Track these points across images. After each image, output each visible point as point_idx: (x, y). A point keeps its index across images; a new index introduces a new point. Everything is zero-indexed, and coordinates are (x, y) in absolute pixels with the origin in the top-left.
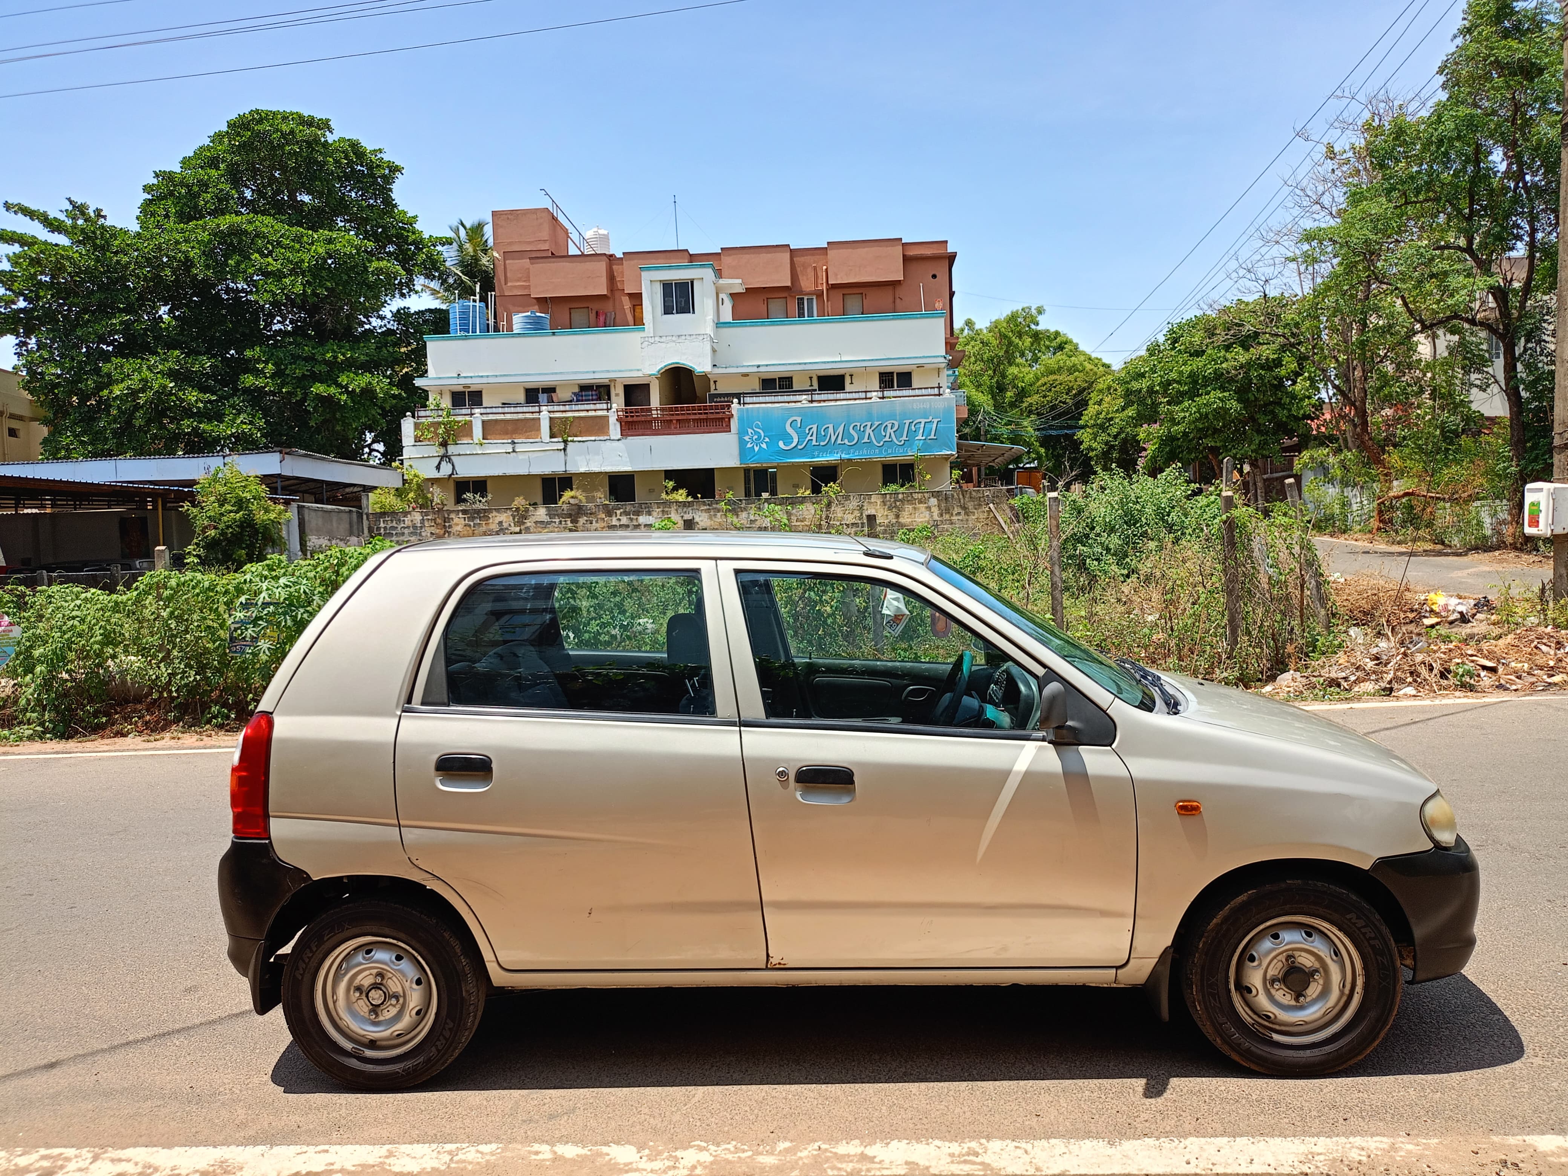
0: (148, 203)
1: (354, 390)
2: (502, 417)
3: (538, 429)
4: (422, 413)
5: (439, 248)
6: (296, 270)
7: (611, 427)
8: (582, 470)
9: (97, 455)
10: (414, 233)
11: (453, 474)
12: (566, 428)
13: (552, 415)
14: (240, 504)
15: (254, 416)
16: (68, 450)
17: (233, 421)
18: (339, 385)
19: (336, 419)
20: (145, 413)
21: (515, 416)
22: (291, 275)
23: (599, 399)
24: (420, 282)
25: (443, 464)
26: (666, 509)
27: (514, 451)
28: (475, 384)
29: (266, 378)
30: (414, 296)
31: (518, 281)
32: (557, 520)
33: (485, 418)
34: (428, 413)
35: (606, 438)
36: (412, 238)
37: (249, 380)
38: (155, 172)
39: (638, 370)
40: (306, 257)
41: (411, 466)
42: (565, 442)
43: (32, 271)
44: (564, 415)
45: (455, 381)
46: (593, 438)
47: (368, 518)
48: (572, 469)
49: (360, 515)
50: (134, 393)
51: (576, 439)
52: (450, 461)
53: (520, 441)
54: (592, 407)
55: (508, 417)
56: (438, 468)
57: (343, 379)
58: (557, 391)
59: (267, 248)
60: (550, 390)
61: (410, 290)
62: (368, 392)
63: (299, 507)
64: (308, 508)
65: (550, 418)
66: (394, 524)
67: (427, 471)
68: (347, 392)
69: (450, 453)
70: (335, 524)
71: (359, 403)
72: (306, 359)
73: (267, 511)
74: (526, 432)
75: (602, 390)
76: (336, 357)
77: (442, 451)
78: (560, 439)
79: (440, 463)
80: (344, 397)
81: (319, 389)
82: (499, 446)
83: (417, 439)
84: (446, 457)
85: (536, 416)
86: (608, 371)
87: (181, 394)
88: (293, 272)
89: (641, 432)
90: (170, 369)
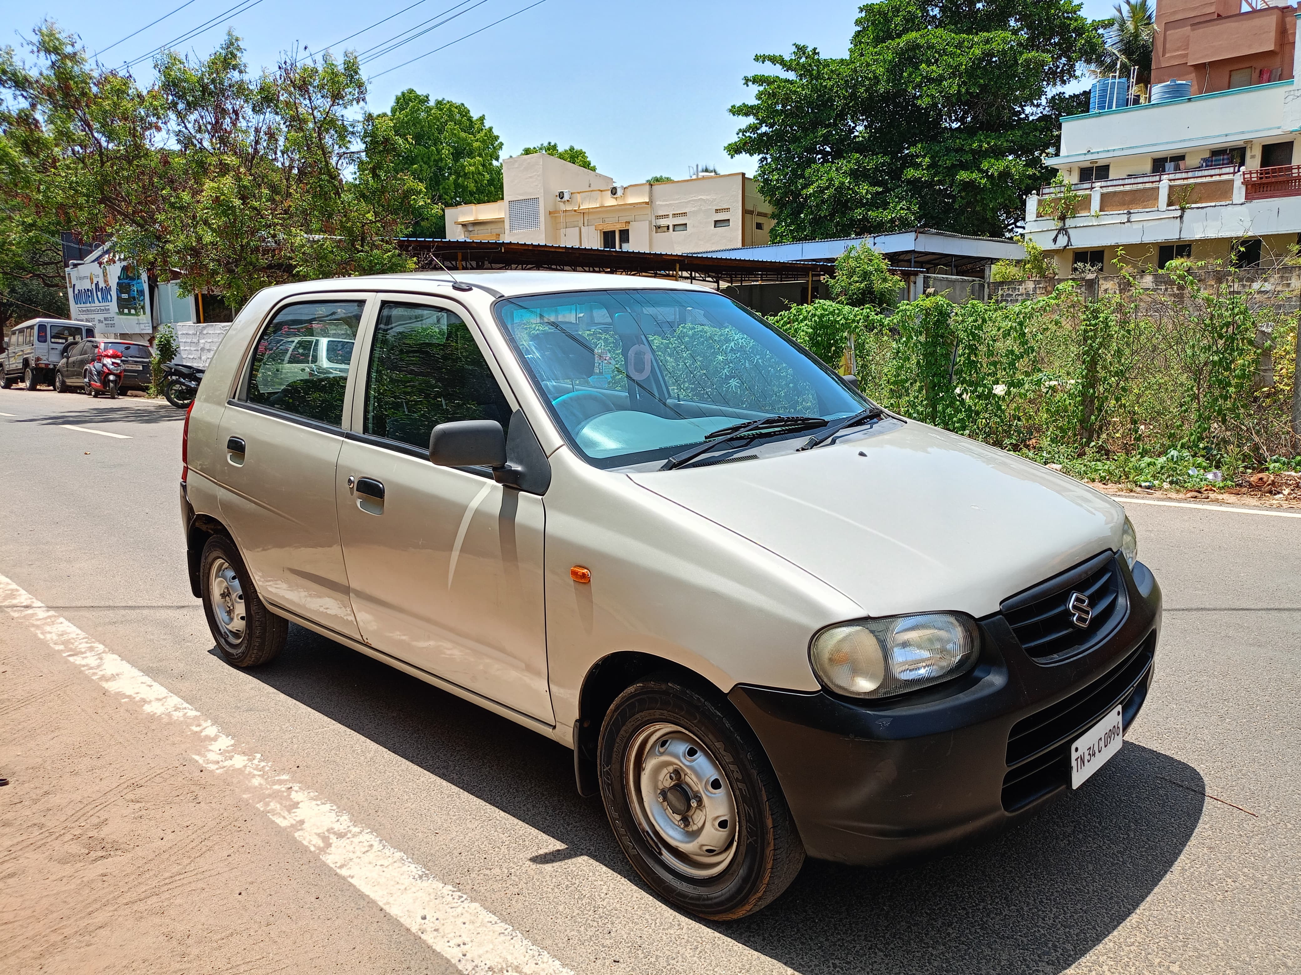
0: (858, 34)
1: (992, 174)
2: (1121, 188)
3: (1157, 198)
4: (1046, 191)
5: (1101, 31)
6: (955, 72)
7: (1235, 191)
8: (1197, 237)
9: (797, 239)
10: (1076, 20)
11: (1068, 245)
12: (1185, 196)
13: (1173, 183)
14: (866, 275)
15: (911, 203)
16: (782, 237)
17: (895, 208)
18: (980, 171)
19: (977, 201)
20: (828, 206)
21: (1135, 187)
22: (950, 78)
23: (1231, 162)
24: (1080, 67)
25: (1060, 236)
26: (1287, 275)
27: (1129, 221)
28: (1101, 158)
29: (923, 170)
30: (1073, 82)
31: (1178, 50)
32: (1163, 287)
33: (1105, 190)
34: (1052, 190)
35: (1228, 202)
36: (1074, 25)
37: (911, 173)
38: (860, 8)
39: (1279, 128)
40: (964, 60)
41: (1031, 240)
42: (1183, 209)
43: (770, 102)
44: (1186, 182)
45: (1082, 158)
46: (1213, 204)
47: (989, 287)
48: (1187, 236)
49: (982, 286)
50: (822, 191)
51: (1193, 206)
52: (1067, 233)
53: (1136, 211)
54: (1217, 171)
55: (1128, 188)
56: (1055, 240)
57: (985, 165)
58: (1187, 158)
59: (934, 57)
60: (1178, 158)
61: (1071, 76)
62: (1005, 174)
63: (924, 277)
64: (935, 278)
65: (1170, 186)
66: (1010, 292)
67: (1045, 243)
68: (987, 176)
69: (1067, 226)
70: (958, 292)
71: (998, 185)
72: (957, 151)
73: (885, 280)
74: (1143, 202)
75: (1235, 153)
76: (981, 146)
77: (1060, 224)
78: (1178, 207)
79: (1057, 236)
80: (983, 181)
81: (963, 176)
82: (1115, 217)
83: (1039, 215)
84: (1063, 230)
85: (1155, 185)
86: (1243, 133)
87: (856, 188)
88: (953, 75)
89: (1269, 193)
90: (851, 169)
